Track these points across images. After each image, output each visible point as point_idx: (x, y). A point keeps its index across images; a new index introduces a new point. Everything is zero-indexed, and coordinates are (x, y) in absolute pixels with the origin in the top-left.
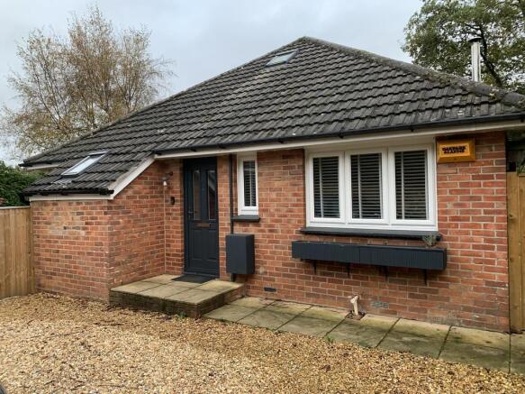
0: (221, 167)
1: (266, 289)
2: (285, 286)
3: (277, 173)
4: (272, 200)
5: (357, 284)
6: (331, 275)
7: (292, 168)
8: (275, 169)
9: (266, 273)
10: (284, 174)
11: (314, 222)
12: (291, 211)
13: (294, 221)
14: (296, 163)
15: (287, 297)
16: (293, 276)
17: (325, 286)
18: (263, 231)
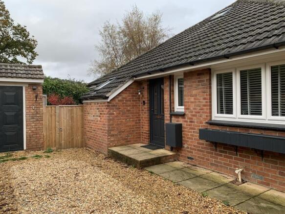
0: (166, 83)
1: (188, 158)
2: (199, 157)
3: (194, 85)
4: (192, 102)
5: (242, 160)
6: (226, 152)
7: (203, 81)
8: (193, 82)
9: (188, 148)
10: (198, 85)
11: (217, 117)
12: (202, 110)
13: (204, 116)
14: (205, 78)
15: (199, 164)
16: (203, 152)
17: (222, 159)
18: (186, 122)
